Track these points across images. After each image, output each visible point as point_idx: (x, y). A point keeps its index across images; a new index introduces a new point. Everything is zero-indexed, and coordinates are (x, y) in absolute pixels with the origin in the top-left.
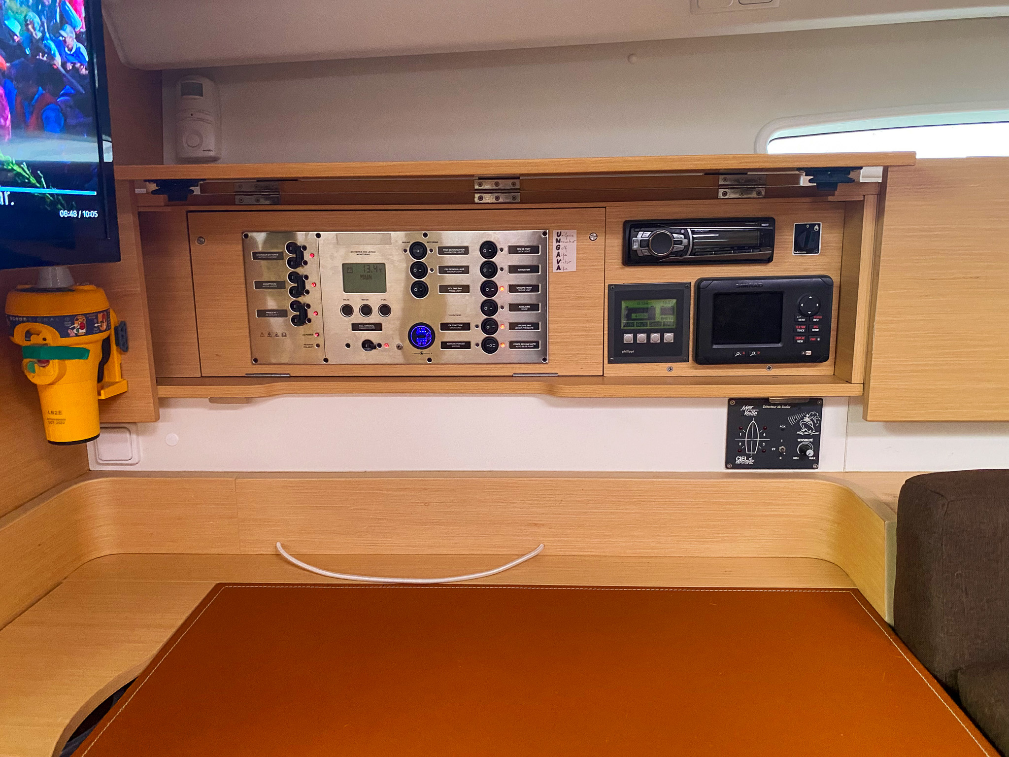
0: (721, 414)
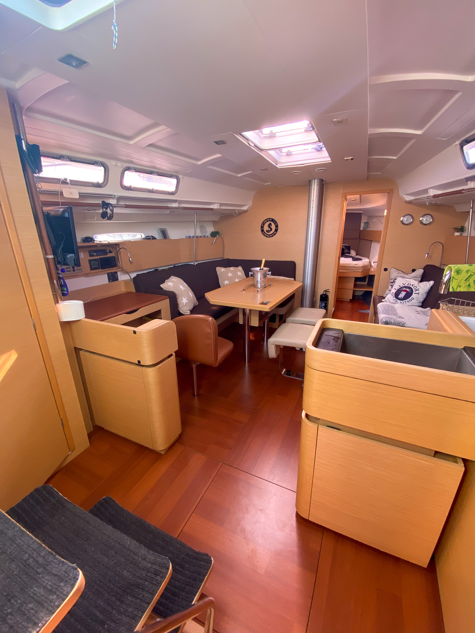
0: (106, 275)
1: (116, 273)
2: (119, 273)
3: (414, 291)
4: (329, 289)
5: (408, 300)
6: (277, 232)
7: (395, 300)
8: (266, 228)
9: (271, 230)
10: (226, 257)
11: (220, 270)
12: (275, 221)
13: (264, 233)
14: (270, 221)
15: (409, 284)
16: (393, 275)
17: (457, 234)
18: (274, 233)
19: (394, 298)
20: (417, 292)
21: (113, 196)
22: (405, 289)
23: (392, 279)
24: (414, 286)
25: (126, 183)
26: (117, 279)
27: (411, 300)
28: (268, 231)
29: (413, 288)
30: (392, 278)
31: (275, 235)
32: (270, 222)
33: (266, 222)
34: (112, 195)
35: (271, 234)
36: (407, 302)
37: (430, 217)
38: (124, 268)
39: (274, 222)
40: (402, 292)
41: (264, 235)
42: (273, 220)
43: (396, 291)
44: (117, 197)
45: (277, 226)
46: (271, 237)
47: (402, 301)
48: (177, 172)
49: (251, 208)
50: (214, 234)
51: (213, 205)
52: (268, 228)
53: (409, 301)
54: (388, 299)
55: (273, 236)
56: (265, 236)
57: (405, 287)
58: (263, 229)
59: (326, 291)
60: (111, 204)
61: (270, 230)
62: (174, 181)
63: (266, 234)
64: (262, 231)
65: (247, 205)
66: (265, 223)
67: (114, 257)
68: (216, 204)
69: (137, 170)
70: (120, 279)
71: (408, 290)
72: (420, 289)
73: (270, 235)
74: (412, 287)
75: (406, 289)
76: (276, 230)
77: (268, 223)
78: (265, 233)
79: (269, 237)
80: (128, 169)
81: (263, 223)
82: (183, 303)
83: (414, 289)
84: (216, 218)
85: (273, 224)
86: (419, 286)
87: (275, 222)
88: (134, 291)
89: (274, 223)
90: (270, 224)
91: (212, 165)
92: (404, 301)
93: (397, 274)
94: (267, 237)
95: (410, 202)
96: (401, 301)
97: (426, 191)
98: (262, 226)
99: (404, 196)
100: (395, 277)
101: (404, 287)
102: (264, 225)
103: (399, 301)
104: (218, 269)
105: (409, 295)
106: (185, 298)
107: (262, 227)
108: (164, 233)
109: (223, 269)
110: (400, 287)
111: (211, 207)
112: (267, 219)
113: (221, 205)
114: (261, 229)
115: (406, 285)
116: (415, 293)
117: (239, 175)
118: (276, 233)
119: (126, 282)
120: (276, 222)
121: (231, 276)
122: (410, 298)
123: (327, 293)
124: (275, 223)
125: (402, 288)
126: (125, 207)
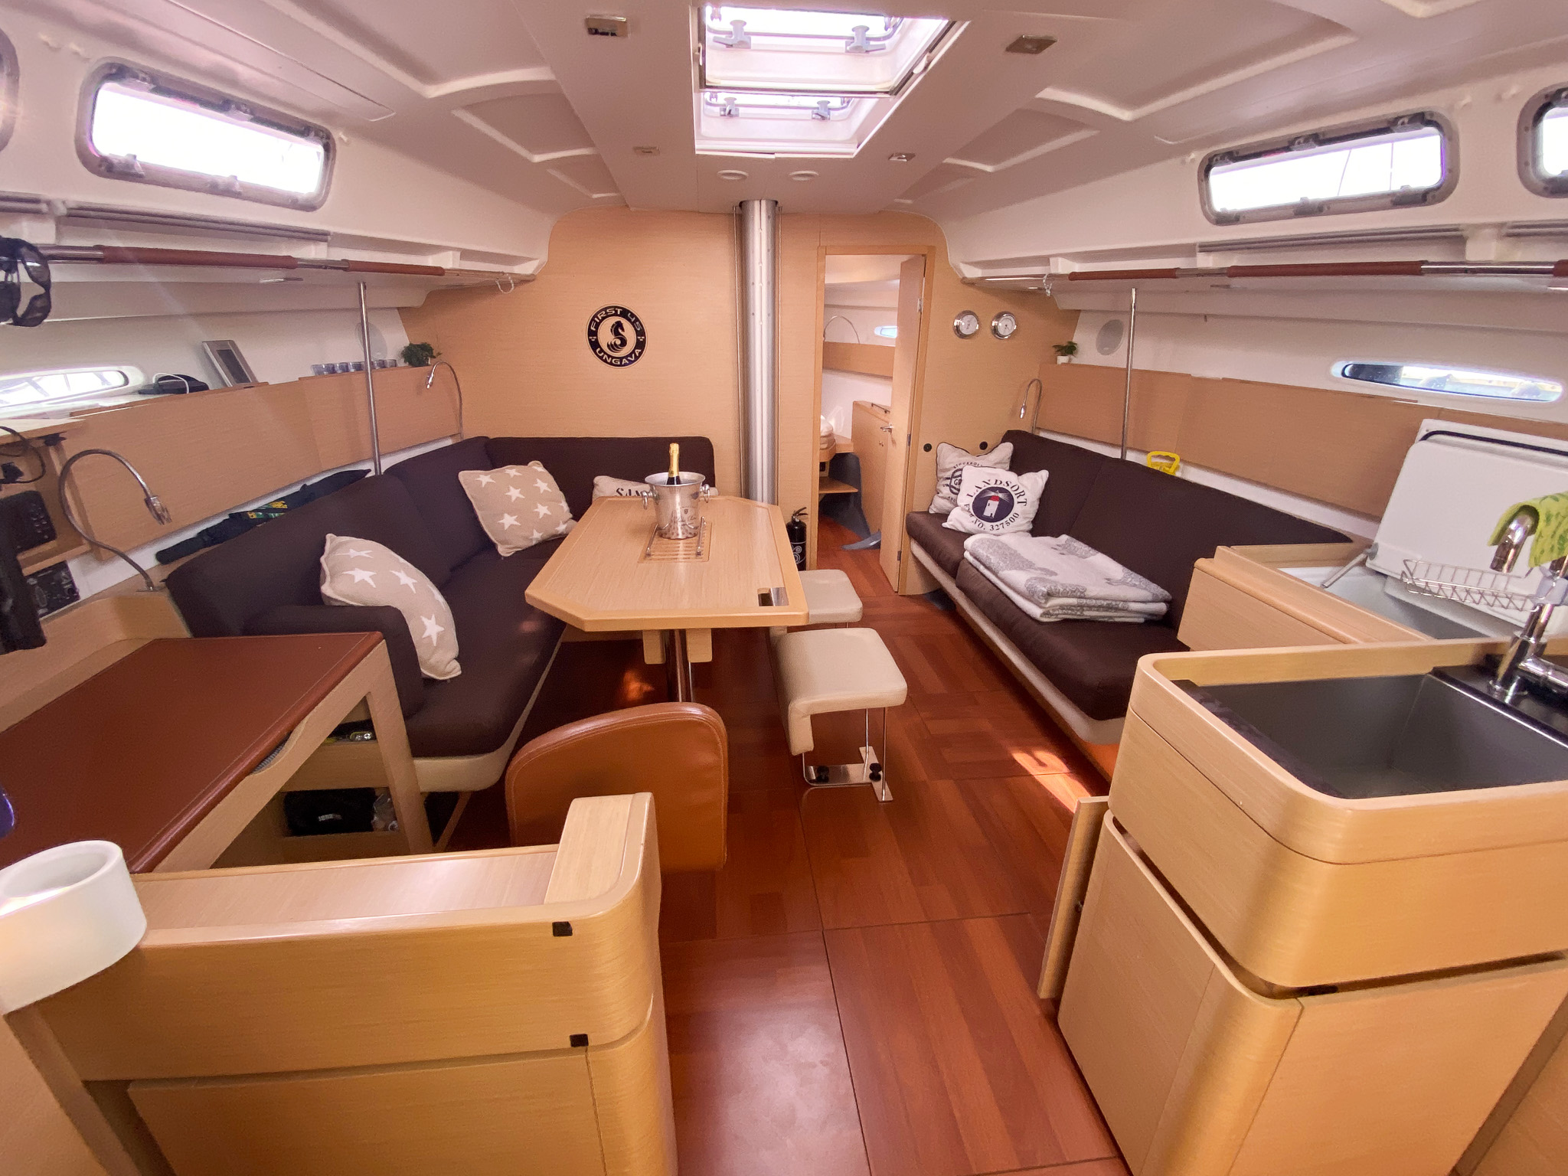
1: (63, 566)
2: (72, 566)
3: (1015, 497)
4: (805, 508)
5: (1007, 519)
6: (643, 351)
7: (978, 523)
8: (605, 336)
9: (624, 343)
10: (470, 433)
11: (476, 482)
12: (633, 315)
13: (600, 352)
14: (616, 314)
15: (997, 481)
16: (948, 460)
17: (1062, 359)
18: (633, 352)
19: (975, 518)
20: (1022, 499)
21: (44, 207)
22: (993, 494)
23: (948, 470)
24: (1011, 485)
25: (107, 143)
26: (73, 594)
27: (1012, 520)
28: (612, 347)
29: (1010, 490)
30: (947, 467)
31: (637, 358)
32: (618, 319)
33: (603, 318)
34: (36, 201)
35: (626, 357)
36: (1005, 525)
37: (1013, 320)
38: (99, 538)
39: (629, 320)
40: (989, 502)
41: (601, 358)
42: (625, 313)
43: (973, 499)
44: (62, 210)
45: (641, 333)
46: (625, 365)
47: (994, 524)
48: (329, 115)
49: (546, 269)
50: (417, 355)
51: (433, 253)
52: (613, 337)
53: (1009, 521)
54: (957, 520)
55: (631, 362)
56: (605, 361)
57: (993, 489)
58: (597, 340)
59: (798, 513)
60: (32, 248)
61: (618, 342)
62: (311, 152)
63: (609, 356)
64: (595, 345)
65: (530, 259)
66: (601, 321)
67: (34, 498)
68: (451, 253)
69: (164, 87)
70: (84, 594)
71: (1000, 495)
72: (1026, 492)
73: (621, 359)
74: (1008, 488)
75: (996, 495)
76: (641, 345)
77: (613, 320)
78: (605, 353)
79: (621, 365)
80: (118, 72)
81: (593, 320)
82: (429, 637)
83: (1013, 493)
84: (414, 299)
85: (624, 321)
86: (1023, 485)
87: (633, 320)
88: (181, 630)
89: (633, 324)
90: (619, 325)
91: (471, 108)
92: (998, 523)
93: (957, 458)
94: (611, 364)
95: (971, 283)
96: (992, 524)
97: (1045, 260)
98: (593, 329)
99: (962, 266)
100: (955, 465)
101: (989, 489)
102: (597, 327)
103: (988, 525)
104: (465, 477)
105: (1005, 508)
106: (430, 619)
107: (592, 333)
108: (230, 359)
109: (484, 478)
110: (980, 490)
111: (430, 261)
112: (605, 309)
113: (466, 254)
114: (590, 340)
115: (992, 485)
116: (1019, 503)
117: (537, 158)
118: (640, 354)
119: (121, 599)
120: (637, 320)
121: (518, 498)
122: (1011, 515)
123: (802, 519)
124: (635, 321)
125: (984, 492)
126: (100, 260)
